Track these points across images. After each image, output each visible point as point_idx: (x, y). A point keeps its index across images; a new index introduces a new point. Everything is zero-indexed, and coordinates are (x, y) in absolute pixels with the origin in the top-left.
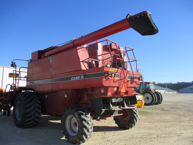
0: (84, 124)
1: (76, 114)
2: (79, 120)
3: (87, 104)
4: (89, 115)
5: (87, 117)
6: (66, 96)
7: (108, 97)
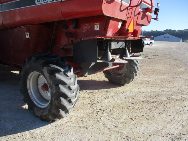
0: (62, 91)
1: (45, 70)
2: (51, 83)
3: (67, 51)
4: (71, 73)
5: (67, 76)
6: (28, 36)
7: (107, 38)
